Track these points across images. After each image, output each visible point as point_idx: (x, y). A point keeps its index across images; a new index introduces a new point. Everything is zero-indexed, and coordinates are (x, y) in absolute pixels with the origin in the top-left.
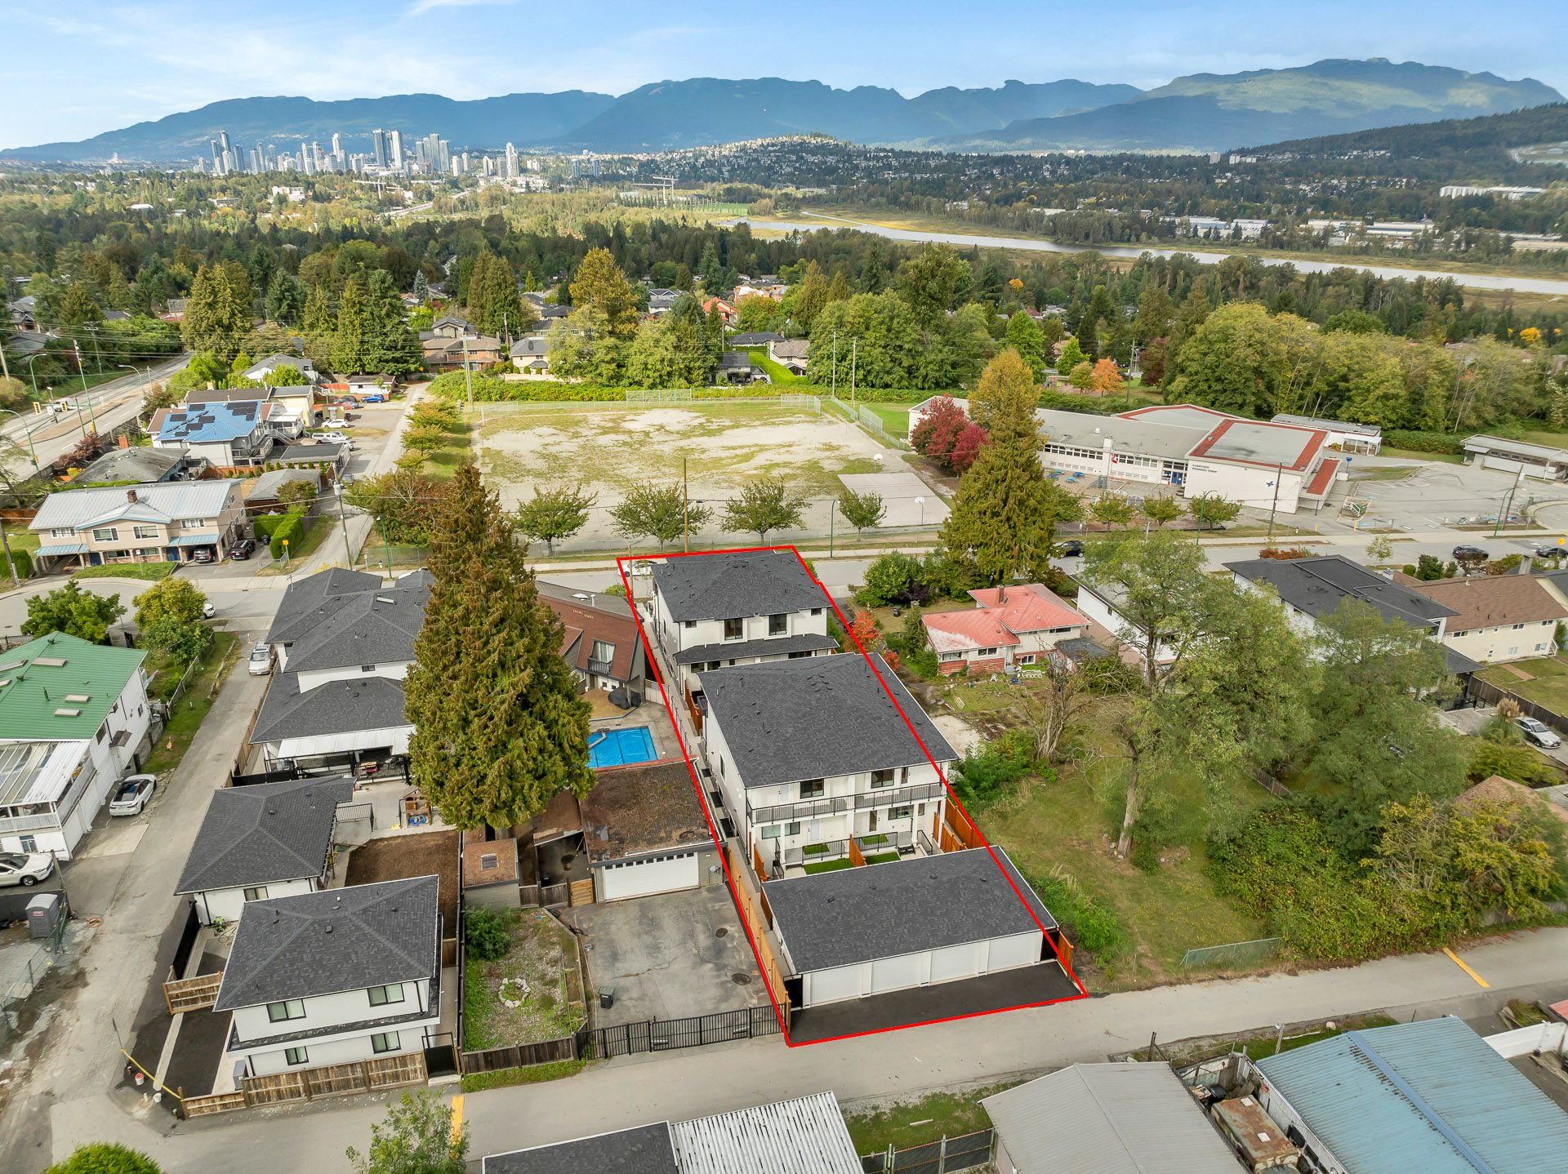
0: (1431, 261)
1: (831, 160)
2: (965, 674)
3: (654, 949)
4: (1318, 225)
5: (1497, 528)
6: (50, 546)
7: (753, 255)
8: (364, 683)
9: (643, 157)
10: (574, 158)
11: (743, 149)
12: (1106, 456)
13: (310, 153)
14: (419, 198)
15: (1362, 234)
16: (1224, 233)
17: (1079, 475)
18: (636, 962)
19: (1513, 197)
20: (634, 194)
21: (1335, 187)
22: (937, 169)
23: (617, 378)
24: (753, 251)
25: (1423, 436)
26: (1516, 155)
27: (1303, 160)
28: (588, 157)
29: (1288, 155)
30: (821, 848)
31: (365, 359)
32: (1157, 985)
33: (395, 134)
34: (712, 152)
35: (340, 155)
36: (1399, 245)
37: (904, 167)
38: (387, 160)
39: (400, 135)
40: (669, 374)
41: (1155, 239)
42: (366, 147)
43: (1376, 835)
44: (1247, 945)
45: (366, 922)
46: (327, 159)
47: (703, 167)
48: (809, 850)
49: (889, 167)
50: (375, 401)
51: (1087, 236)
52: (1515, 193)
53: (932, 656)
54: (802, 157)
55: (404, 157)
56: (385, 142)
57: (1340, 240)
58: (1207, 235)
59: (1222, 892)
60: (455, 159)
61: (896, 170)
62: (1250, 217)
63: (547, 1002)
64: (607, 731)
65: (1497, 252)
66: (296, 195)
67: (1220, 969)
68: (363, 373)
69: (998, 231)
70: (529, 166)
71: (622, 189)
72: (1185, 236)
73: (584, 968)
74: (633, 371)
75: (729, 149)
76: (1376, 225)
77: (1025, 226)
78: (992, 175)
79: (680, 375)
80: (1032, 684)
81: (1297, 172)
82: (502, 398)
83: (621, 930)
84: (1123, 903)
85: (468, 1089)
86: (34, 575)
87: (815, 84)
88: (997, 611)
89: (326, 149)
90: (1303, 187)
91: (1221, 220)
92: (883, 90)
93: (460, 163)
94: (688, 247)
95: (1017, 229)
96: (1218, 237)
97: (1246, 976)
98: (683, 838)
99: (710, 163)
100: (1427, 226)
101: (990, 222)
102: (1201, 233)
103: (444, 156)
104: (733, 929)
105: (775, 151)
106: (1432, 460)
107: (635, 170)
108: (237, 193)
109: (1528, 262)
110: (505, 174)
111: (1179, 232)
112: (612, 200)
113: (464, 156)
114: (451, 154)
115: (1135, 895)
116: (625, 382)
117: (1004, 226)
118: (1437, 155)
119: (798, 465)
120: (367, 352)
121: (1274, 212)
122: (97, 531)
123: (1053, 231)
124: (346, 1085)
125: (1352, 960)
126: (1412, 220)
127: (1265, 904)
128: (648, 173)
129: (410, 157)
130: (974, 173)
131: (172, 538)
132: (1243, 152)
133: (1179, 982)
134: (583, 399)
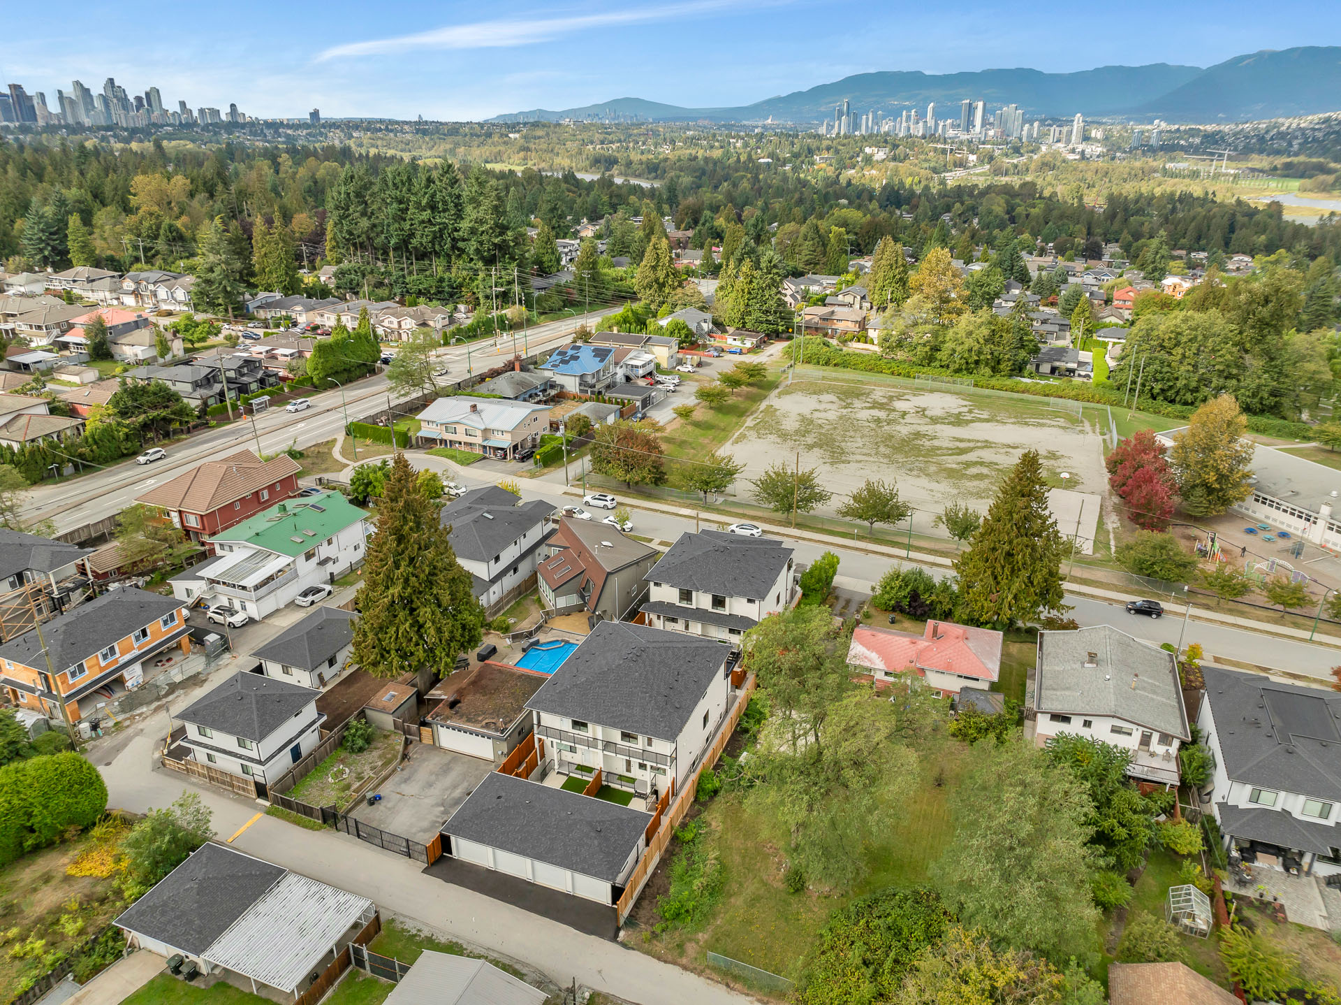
3: (430, 785)
6: (427, 431)
7: (1263, 237)
9: (1210, 128)
10: (1138, 128)
11: (1327, 120)
13: (908, 118)
14: (981, 161)
18: (412, 788)
20: (1182, 165)
23: (930, 359)
24: (1263, 232)
28: (1158, 127)
31: (747, 319)
32: (675, 963)
33: (980, 104)
34: (1289, 123)
35: (931, 123)
38: (970, 124)
39: (985, 105)
40: (977, 362)
42: (954, 113)
44: (765, 974)
45: (257, 702)
46: (921, 124)
47: (1272, 139)
48: (579, 768)
50: (734, 353)
55: (983, 126)
56: (971, 110)
60: (1027, 127)
63: (346, 788)
64: (567, 642)
66: (880, 155)
67: (732, 979)
68: (743, 328)
70: (1093, 135)
71: (1172, 160)
73: (386, 778)
74: (943, 355)
75: (1308, 120)
79: (987, 364)
82: (827, 364)
85: (269, 812)
86: (411, 447)
89: (921, 115)
93: (1030, 130)
97: (747, 995)
98: (487, 726)
99: (1282, 136)
103: (1018, 123)
107: (1197, 141)
108: (837, 152)
110: (1068, 141)
112: (1155, 171)
113: (1036, 124)
114: (1025, 122)
116: (937, 364)
119: (1000, 467)
120: (749, 313)
122: (446, 426)
124: (223, 783)
128: (1210, 145)
129: (990, 124)
131: (486, 439)
133: (693, 970)
134: (893, 373)
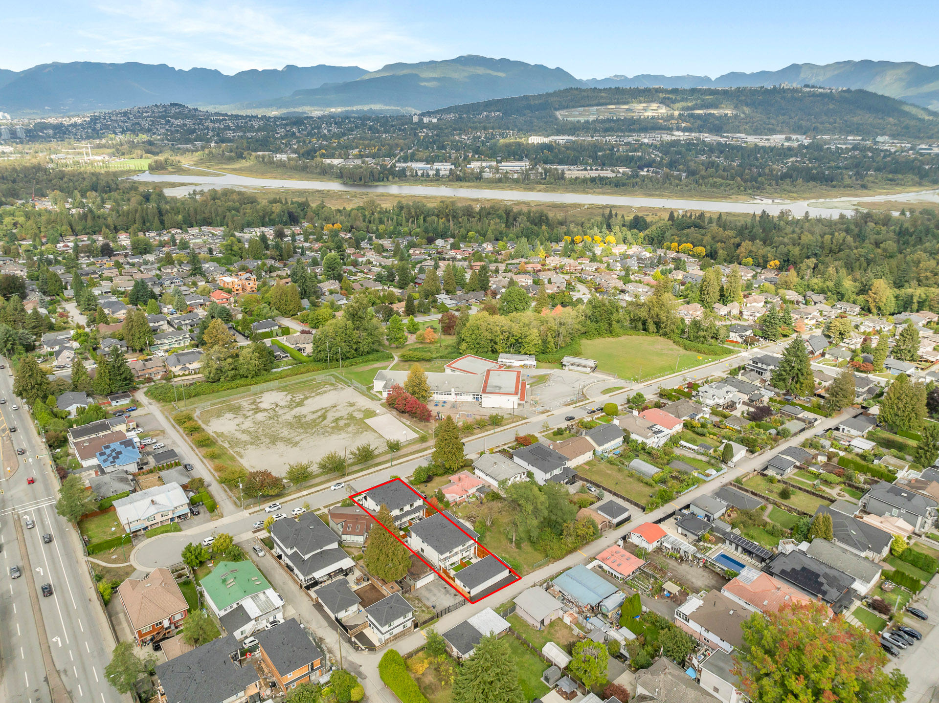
0: (531, 185)
1: (189, 122)
2: (456, 504)
3: (435, 595)
4: (475, 165)
5: (577, 402)
8: (321, 552)
12: (453, 394)
15: (497, 170)
16: (431, 173)
17: (445, 402)
18: (433, 599)
19: (561, 142)
20: (62, 155)
21: (480, 137)
22: (259, 129)
25: (549, 356)
26: (559, 114)
27: (461, 118)
28: (9, 121)
29: (452, 115)
30: (454, 564)
32: (530, 573)
36: (515, 176)
37: (238, 128)
41: (397, 179)
43: (562, 531)
44: (544, 560)
48: (451, 565)
49: (228, 128)
50: (133, 410)
51: (361, 179)
52: (562, 139)
53: (448, 502)
54: (169, 122)
57: (487, 175)
58: (423, 175)
59: (535, 550)
61: (234, 131)
62: (442, 162)
63: (423, 611)
65: (559, 179)
67: (540, 566)
69: (309, 175)
72: (411, 176)
73: (424, 603)
76: (503, 164)
77: (325, 173)
78: (294, 133)
80: (473, 503)
81: (459, 127)
83: (425, 593)
84: (518, 558)
87: (163, 67)
88: (460, 484)
90: (463, 137)
91: (428, 163)
92: (210, 70)
94: (138, 215)
95: (320, 174)
96: (428, 176)
100: (525, 164)
101: (303, 171)
102: (420, 173)
104: (447, 586)
105: (148, 117)
106: (553, 368)
109: (572, 184)
111: (408, 173)
115: (520, 555)
117: (312, 173)
118: (524, 115)
121: (453, 156)
122: (148, 518)
123: (341, 175)
125: (563, 558)
126: (519, 160)
127: (545, 551)
130: (282, 131)
131: (174, 514)
132: (429, 114)
133: (534, 571)
